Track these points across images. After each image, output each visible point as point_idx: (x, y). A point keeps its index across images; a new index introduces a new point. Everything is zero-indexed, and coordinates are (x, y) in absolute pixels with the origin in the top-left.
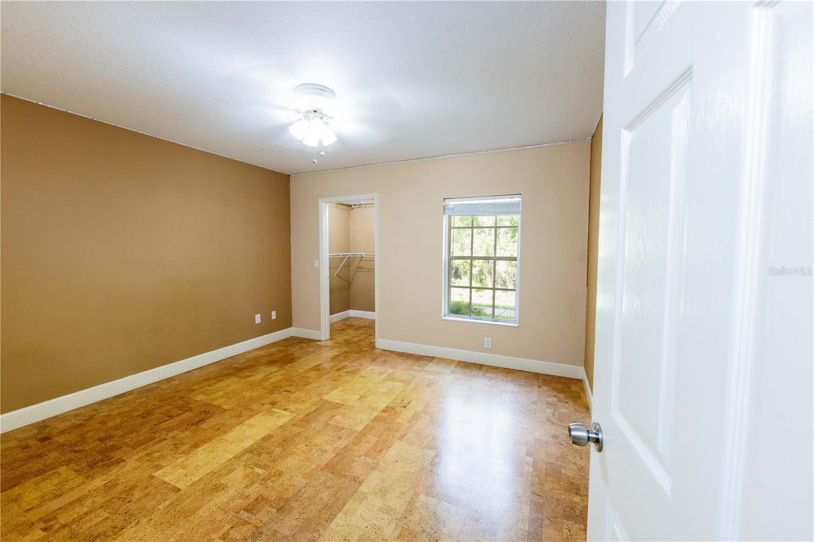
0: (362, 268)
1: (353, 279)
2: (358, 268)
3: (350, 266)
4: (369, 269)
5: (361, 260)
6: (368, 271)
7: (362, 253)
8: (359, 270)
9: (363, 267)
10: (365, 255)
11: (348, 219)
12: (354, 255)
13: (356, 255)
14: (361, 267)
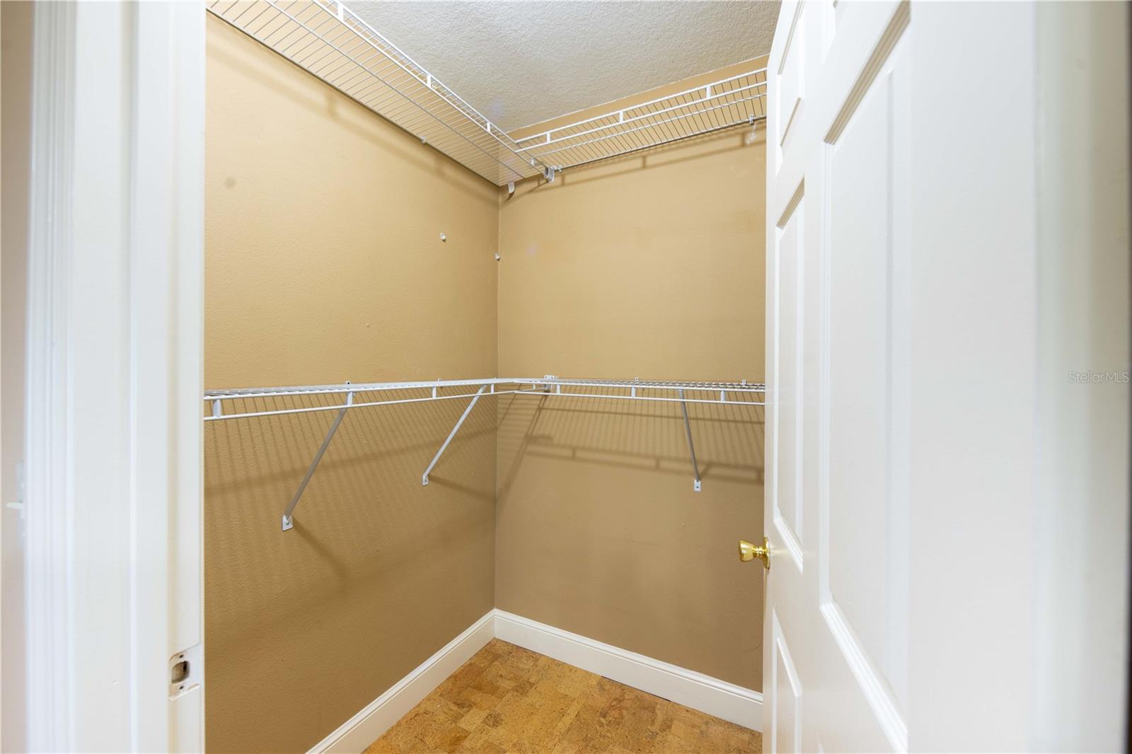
0: (547, 439)
1: (508, 486)
2: (530, 438)
3: (496, 429)
4: (574, 449)
5: (540, 409)
6: (574, 458)
7: (549, 379)
8: (531, 448)
9: (549, 438)
10: (564, 389)
11: (493, 241)
12: (513, 385)
13: (520, 386)
14: (543, 437)
